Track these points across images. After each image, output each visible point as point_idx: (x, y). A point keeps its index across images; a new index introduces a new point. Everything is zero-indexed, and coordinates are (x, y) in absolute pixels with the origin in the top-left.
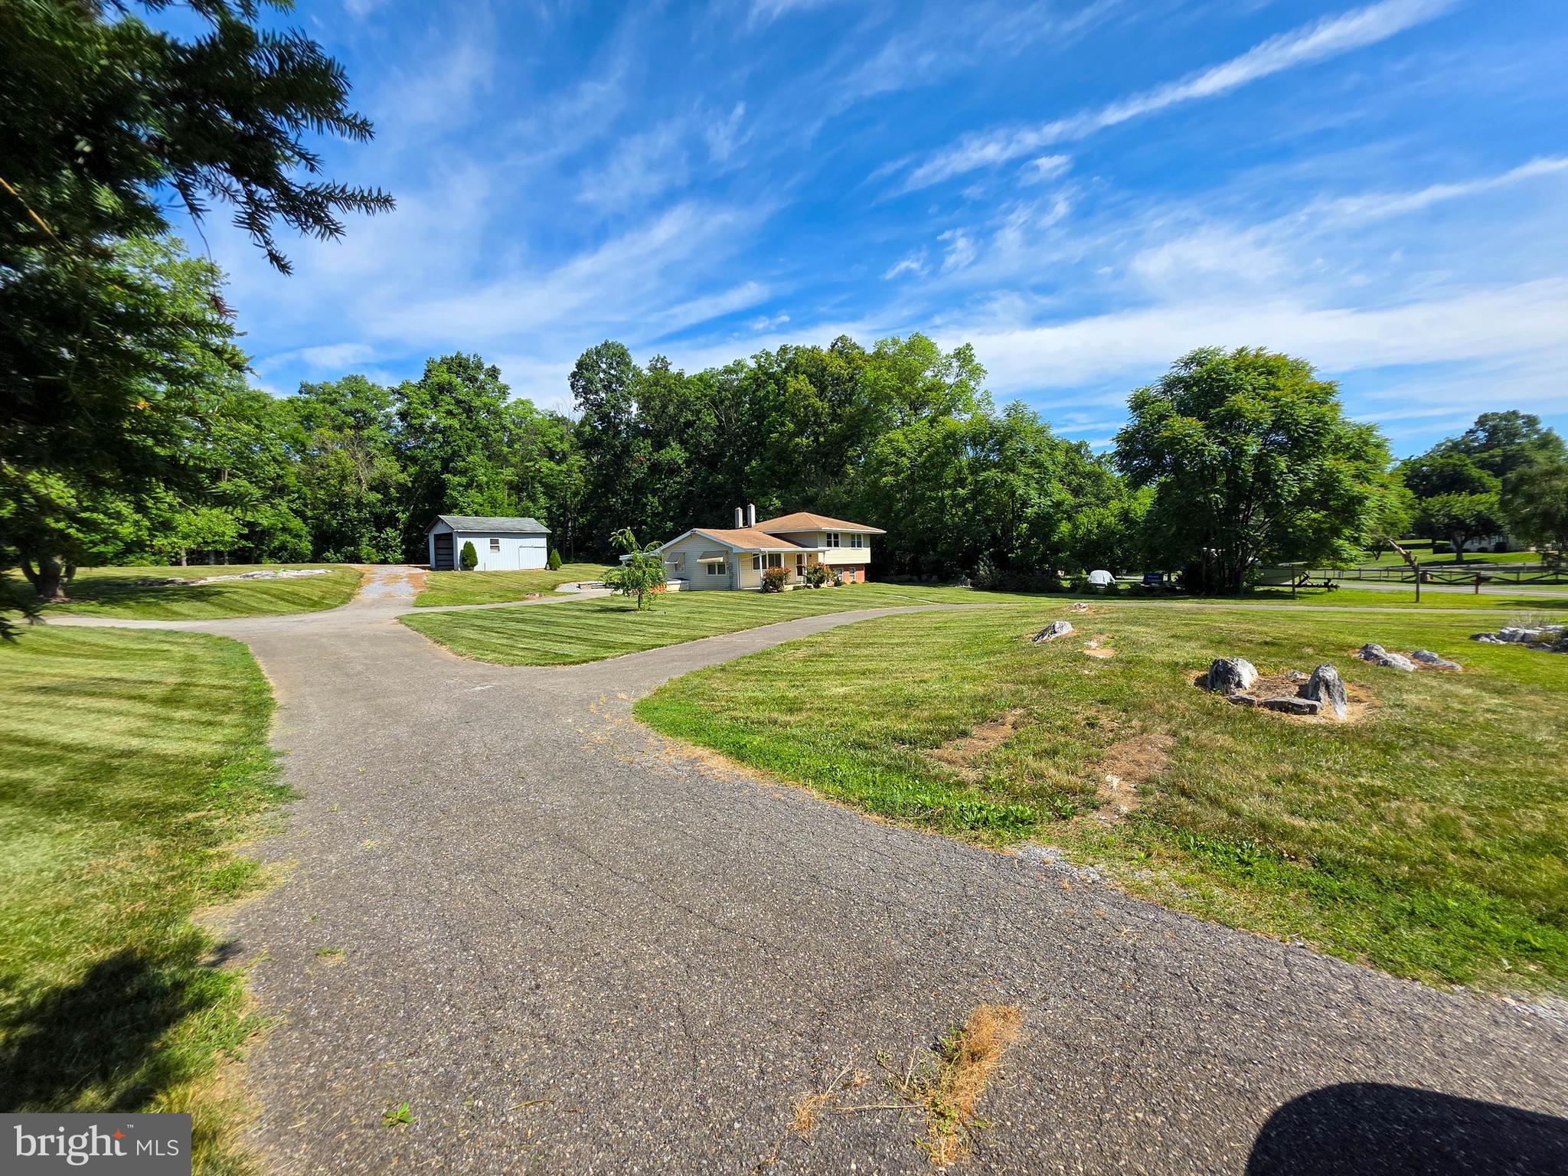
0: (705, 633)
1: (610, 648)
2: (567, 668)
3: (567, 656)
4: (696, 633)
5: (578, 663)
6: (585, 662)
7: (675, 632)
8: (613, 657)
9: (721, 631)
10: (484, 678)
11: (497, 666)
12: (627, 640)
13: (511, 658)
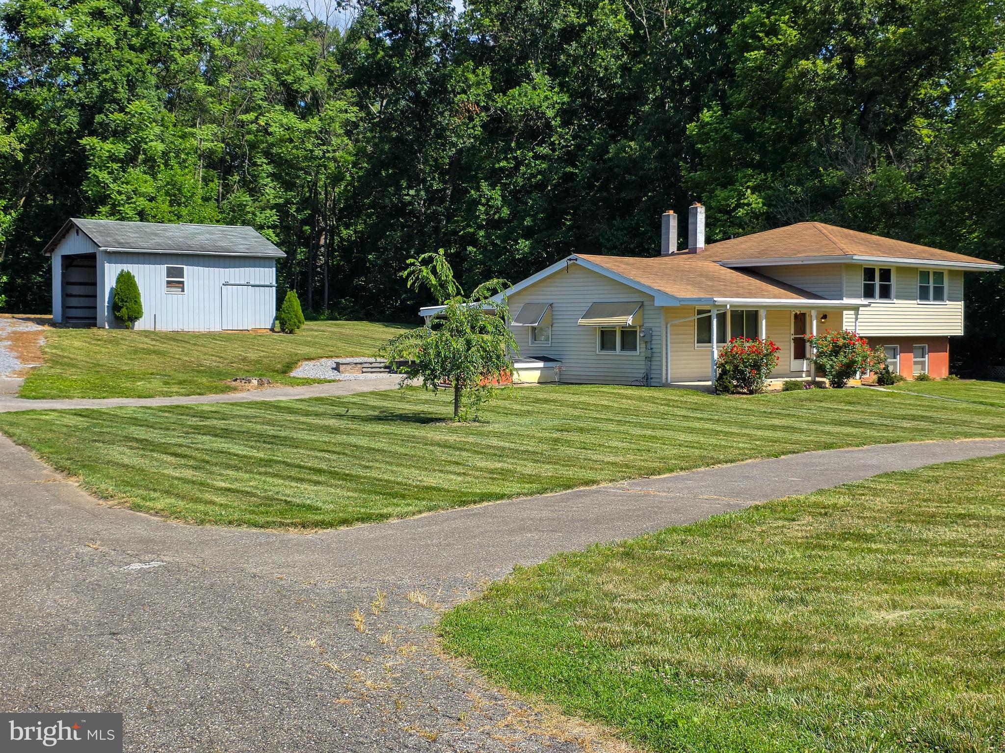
0: (590, 475)
1: (395, 495)
2: (310, 534)
3: (310, 508)
4: (570, 473)
5: (331, 525)
6: (345, 522)
7: (529, 468)
8: (401, 516)
9: (624, 471)
10: (148, 546)
11: (173, 522)
12: (431, 480)
13: (201, 507)
